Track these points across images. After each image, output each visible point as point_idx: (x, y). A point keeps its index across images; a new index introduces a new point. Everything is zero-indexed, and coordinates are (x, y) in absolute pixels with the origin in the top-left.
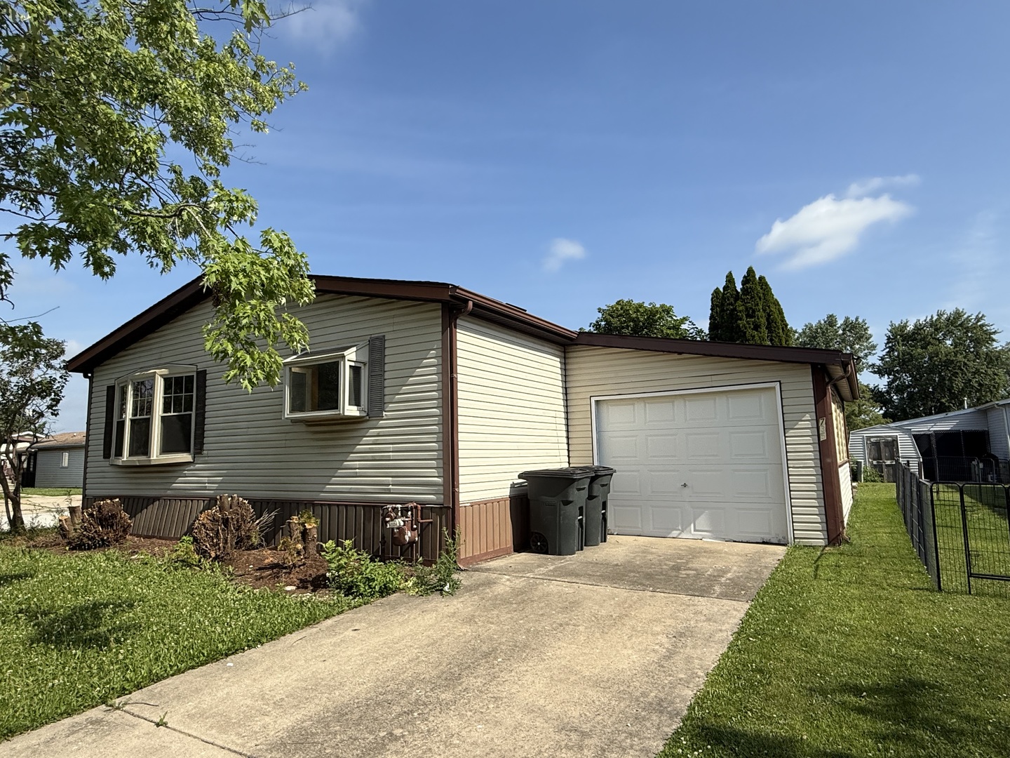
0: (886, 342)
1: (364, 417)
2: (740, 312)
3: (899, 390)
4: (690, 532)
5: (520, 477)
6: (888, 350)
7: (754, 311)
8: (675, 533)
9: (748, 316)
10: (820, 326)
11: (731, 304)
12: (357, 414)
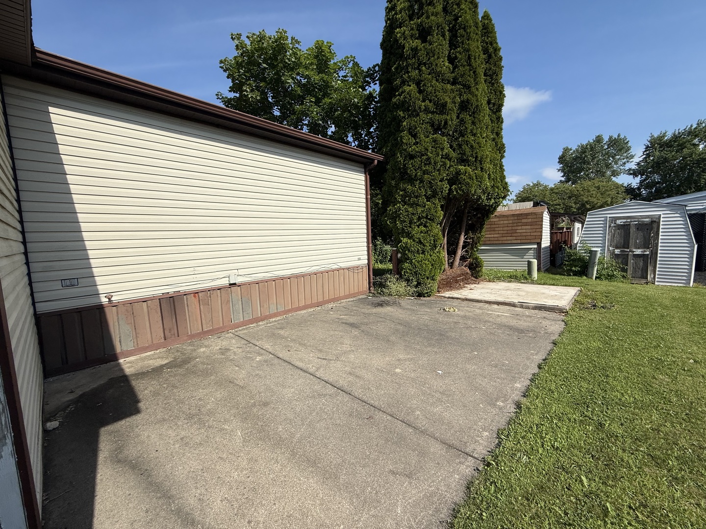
0: (644, 150)
3: (648, 186)
6: (645, 156)
10: (589, 144)
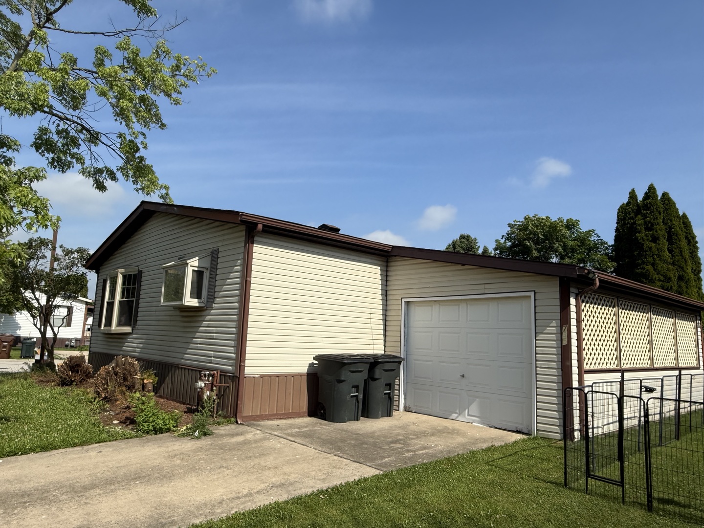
1: (203, 307)
2: (639, 225)
4: (465, 416)
5: (314, 359)
7: (652, 225)
8: (454, 416)
9: (647, 229)
11: (633, 218)
12: (197, 305)
